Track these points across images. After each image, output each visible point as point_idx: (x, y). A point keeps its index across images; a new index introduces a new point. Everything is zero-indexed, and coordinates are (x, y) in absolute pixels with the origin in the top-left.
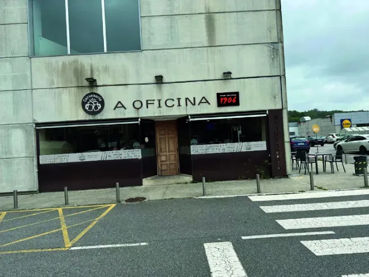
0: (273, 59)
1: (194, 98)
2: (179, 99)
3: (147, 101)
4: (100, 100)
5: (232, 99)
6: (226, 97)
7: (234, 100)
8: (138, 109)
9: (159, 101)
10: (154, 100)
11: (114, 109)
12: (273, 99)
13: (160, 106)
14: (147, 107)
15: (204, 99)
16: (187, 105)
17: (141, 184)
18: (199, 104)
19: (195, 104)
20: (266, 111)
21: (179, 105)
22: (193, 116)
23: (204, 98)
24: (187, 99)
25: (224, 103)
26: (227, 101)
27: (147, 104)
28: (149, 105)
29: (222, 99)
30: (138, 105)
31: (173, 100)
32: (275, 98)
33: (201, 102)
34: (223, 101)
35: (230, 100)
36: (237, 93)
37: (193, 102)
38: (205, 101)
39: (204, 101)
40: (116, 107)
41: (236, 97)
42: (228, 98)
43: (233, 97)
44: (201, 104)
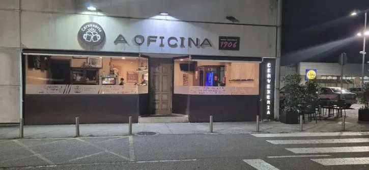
0: (272, 10)
2: (182, 39)
3: (149, 37)
4: (100, 31)
5: (233, 44)
6: (227, 41)
8: (139, 44)
9: (162, 38)
10: (156, 37)
11: (115, 42)
12: (268, 47)
13: (162, 44)
14: (149, 43)
16: (189, 45)
17: (137, 122)
18: (201, 45)
19: (197, 45)
20: (261, 58)
22: (194, 56)
23: (206, 39)
24: (190, 39)
25: (224, 47)
26: (227, 45)
27: (149, 40)
28: (151, 41)
29: (222, 43)
30: (139, 40)
31: (176, 39)
32: (270, 47)
33: (203, 43)
34: (224, 45)
35: (230, 45)
36: (238, 39)
37: (196, 43)
38: (207, 42)
40: (117, 40)
41: (236, 43)
42: (229, 42)
43: (233, 42)
44: (203, 45)
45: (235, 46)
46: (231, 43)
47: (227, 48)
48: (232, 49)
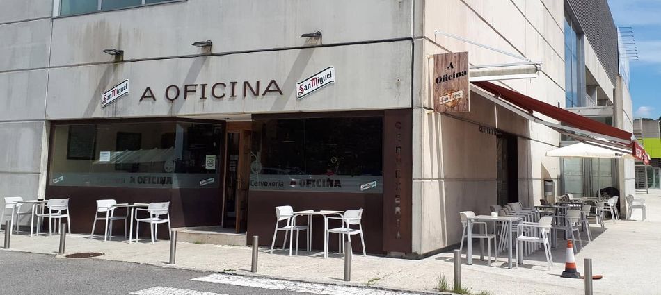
1: (258, 82)
2: (234, 84)
3: (186, 86)
8: (172, 100)
9: (204, 86)
10: (196, 85)
11: (141, 100)
12: (395, 86)
13: (203, 97)
14: (185, 98)
15: (273, 84)
16: (245, 95)
18: (264, 94)
19: (258, 94)
21: (233, 95)
23: (273, 82)
24: (246, 83)
27: (186, 91)
28: (188, 94)
30: (172, 94)
31: (225, 85)
33: (267, 90)
37: (255, 90)
38: (275, 87)
39: (273, 87)
40: (143, 97)
44: (268, 93)
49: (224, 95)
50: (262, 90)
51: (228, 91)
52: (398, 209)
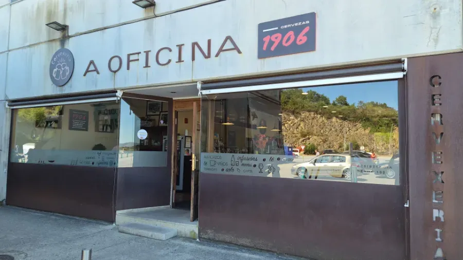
1: (209, 42)
2: (180, 47)
3: (129, 55)
4: (70, 60)
5: (296, 35)
6: (278, 31)
7: (301, 37)
8: (115, 72)
9: (147, 53)
10: (139, 53)
11: (85, 75)
12: (428, 19)
13: (147, 66)
14: (128, 68)
15: (229, 41)
16: (193, 59)
17: (112, 221)
18: (217, 56)
19: (209, 56)
20: (400, 61)
21: (180, 60)
22: (207, 84)
23: (228, 38)
24: (195, 44)
25: (272, 49)
26: (281, 42)
27: (129, 61)
28: (131, 63)
29: (266, 39)
30: (115, 64)
31: (170, 50)
32: (435, 16)
33: (221, 50)
34: (271, 43)
35: (289, 39)
36: (312, 17)
37: (206, 52)
38: (231, 45)
39: (229, 45)
40: (87, 71)
41: (307, 29)
42: (283, 33)
43: (297, 31)
44: (222, 53)
45: (302, 39)
46: (291, 33)
47: (281, 51)
48: (295, 49)
49: (170, 61)
50: (214, 50)
51: (174, 56)
52: (436, 213)
